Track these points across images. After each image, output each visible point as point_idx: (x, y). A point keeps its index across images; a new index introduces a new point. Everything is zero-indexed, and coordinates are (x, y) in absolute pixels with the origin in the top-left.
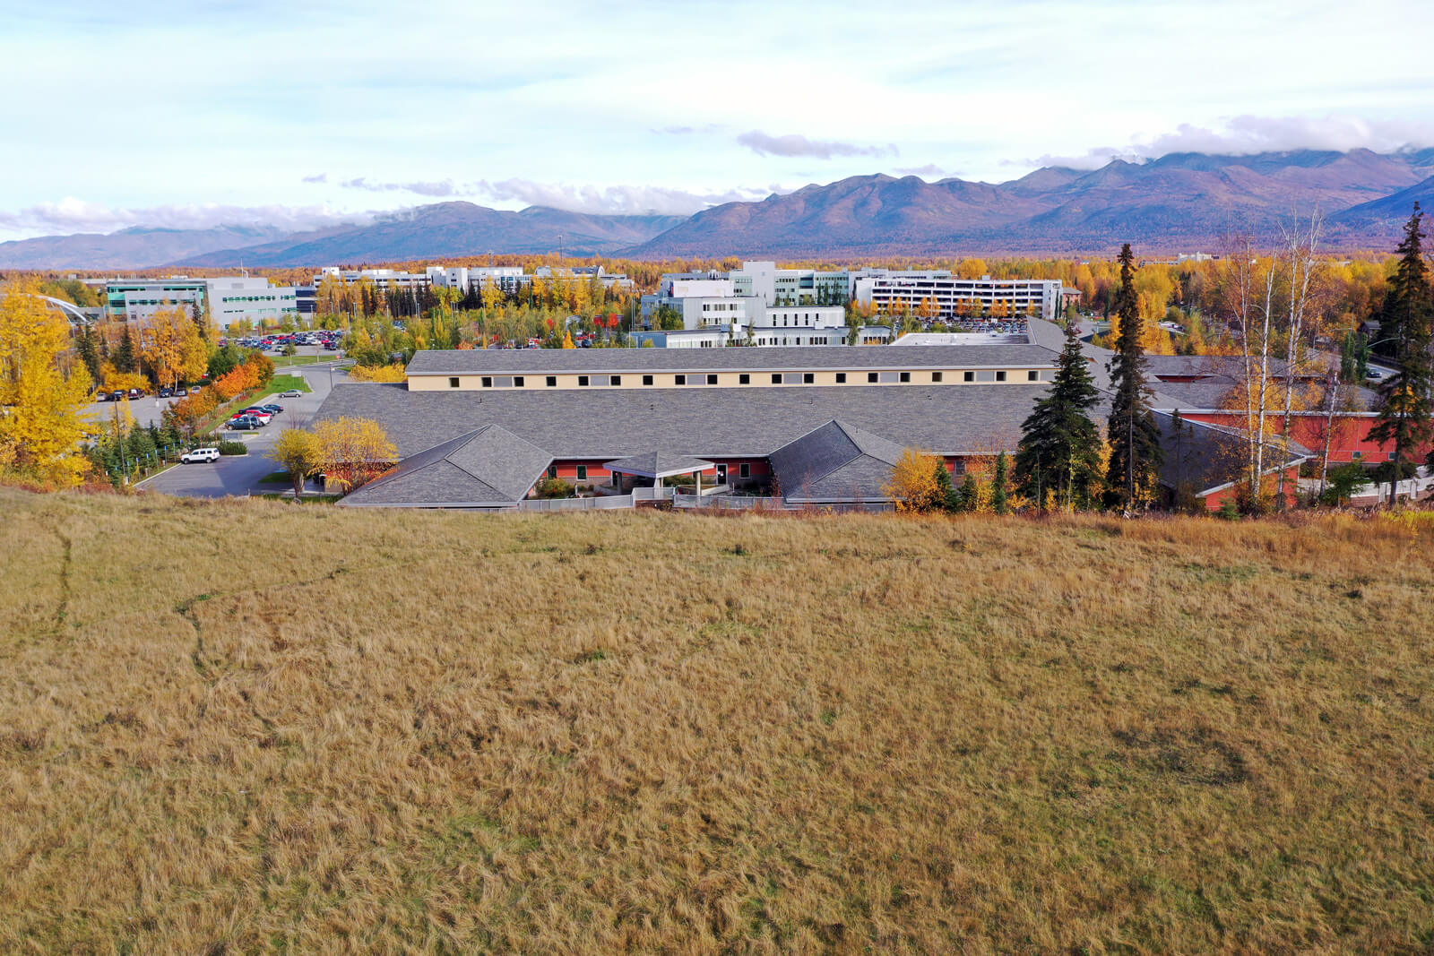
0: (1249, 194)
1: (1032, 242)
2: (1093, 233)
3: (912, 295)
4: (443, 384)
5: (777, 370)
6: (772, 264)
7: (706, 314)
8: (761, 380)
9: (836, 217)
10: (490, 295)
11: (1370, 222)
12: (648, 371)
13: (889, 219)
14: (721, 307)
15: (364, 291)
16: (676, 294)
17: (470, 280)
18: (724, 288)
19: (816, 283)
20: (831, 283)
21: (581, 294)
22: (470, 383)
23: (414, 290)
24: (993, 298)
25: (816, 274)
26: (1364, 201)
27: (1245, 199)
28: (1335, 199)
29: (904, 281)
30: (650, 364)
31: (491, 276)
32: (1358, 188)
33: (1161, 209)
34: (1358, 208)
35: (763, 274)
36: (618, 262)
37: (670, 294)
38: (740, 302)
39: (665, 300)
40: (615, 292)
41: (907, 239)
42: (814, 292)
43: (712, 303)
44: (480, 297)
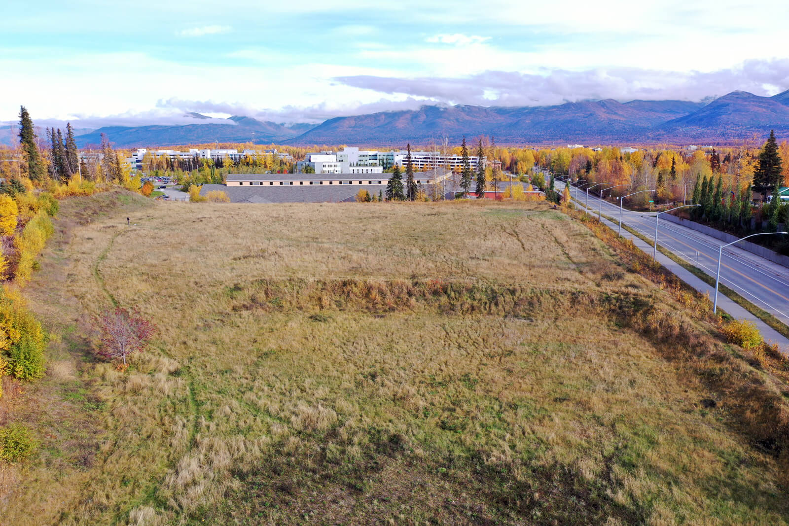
0: (616, 114)
1: (504, 138)
2: (536, 133)
3: (420, 163)
4: (238, 184)
5: (341, 180)
6: (357, 149)
7: (324, 169)
8: (336, 183)
9: (401, 124)
10: (227, 162)
11: (676, 129)
12: (301, 180)
13: (431, 125)
14: (331, 166)
15: (167, 160)
16: (312, 161)
17: (212, 155)
18: (332, 158)
19: (378, 158)
20: (385, 158)
21: (269, 161)
22: (246, 184)
23: (191, 160)
24: (455, 164)
25: (379, 154)
26: (673, 118)
27: (614, 117)
28: (659, 117)
29: (417, 157)
30: (302, 178)
31: (225, 153)
32: (671, 112)
33: (570, 121)
34: (669, 122)
35: (352, 153)
36: (284, 147)
37: (310, 161)
38: (339, 164)
39: (307, 163)
40: (285, 161)
41: (440, 136)
42: (377, 162)
43: (327, 164)
44: (222, 163)
